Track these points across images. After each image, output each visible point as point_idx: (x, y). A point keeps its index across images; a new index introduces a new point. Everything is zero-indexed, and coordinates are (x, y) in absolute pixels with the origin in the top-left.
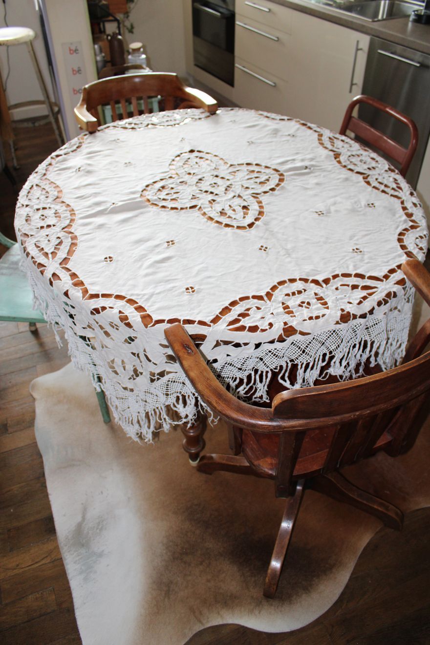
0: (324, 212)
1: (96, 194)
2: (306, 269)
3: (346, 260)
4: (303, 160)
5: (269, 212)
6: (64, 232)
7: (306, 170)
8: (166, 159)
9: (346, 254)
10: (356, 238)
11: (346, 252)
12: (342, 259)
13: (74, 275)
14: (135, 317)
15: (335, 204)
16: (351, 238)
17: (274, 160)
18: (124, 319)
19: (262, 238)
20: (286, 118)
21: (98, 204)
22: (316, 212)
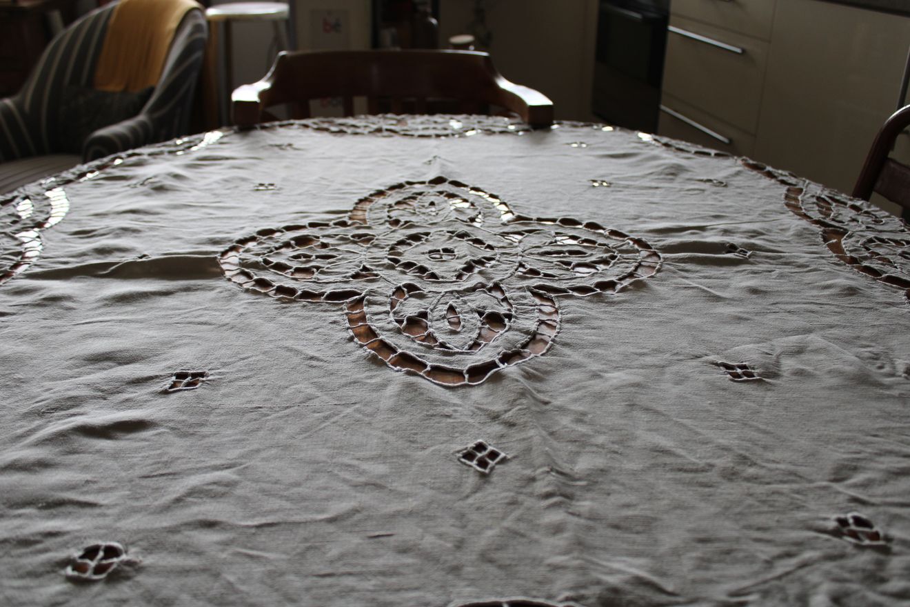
0: (756, 372)
2: (612, 572)
3: (804, 565)
4: (726, 232)
5: (565, 345)
9: (812, 534)
10: (859, 478)
11: (810, 528)
12: (789, 555)
15: (799, 351)
16: (840, 474)
19: (495, 417)
22: (727, 367)
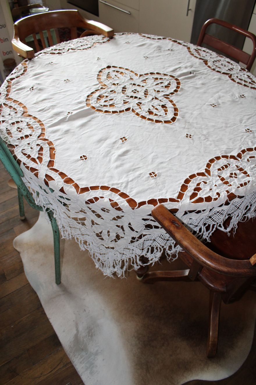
0: (216, 105)
1: (53, 107)
2: (223, 148)
3: (245, 139)
4: (186, 67)
5: (181, 108)
6: (40, 139)
7: (191, 75)
8: (93, 75)
9: (243, 133)
10: (243, 122)
11: (242, 133)
12: (242, 138)
13: (62, 175)
14: (123, 203)
15: (220, 98)
16: (241, 121)
17: (167, 69)
18: (115, 205)
19: (184, 128)
20: (161, 37)
21: (57, 114)
22: (211, 105)
